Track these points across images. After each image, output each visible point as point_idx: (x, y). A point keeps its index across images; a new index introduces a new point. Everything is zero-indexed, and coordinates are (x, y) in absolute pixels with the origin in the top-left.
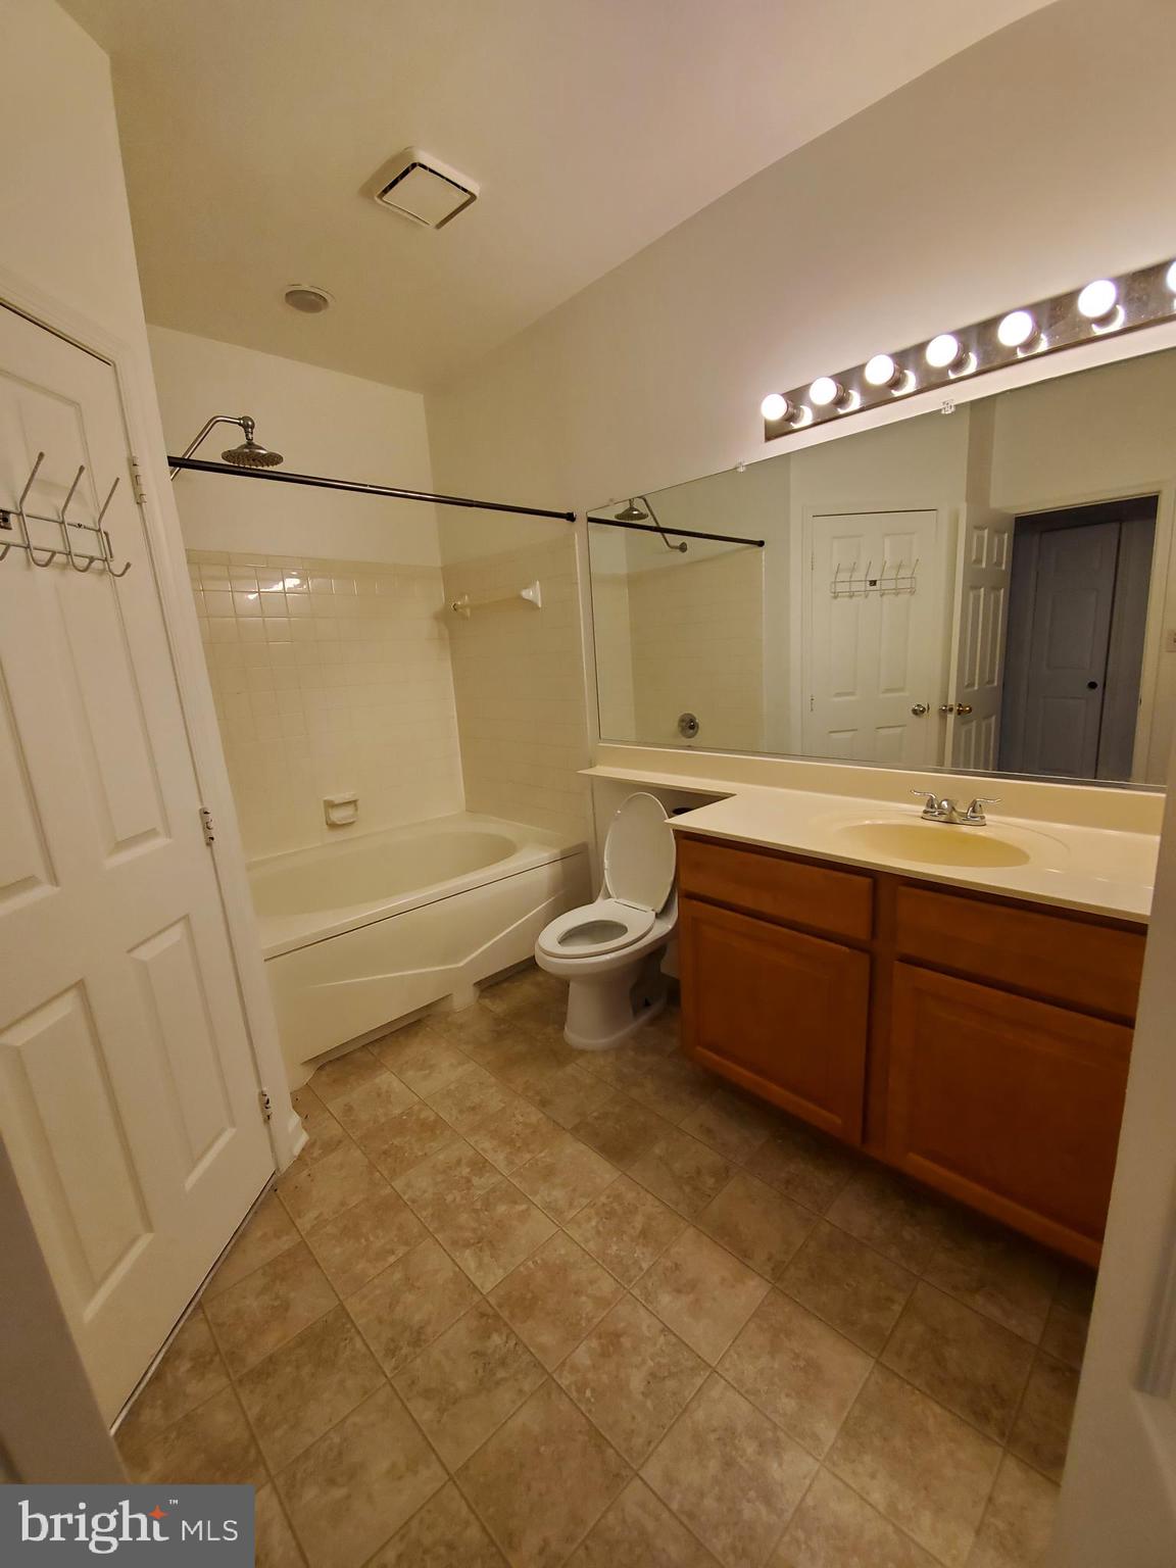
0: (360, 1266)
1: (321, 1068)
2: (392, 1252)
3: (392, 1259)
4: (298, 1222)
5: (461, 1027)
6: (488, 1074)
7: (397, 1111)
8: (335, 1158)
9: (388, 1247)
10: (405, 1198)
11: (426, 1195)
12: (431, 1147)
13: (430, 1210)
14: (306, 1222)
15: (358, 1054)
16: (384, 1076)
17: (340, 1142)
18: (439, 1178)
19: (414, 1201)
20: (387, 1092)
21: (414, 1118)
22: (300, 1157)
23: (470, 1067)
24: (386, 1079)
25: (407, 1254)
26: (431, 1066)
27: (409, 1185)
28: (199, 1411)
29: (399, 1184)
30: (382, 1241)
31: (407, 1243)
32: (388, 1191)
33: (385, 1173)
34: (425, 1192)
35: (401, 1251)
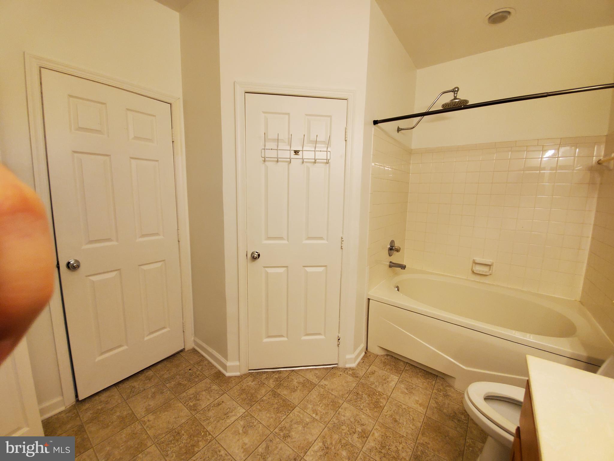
0: (310, 406)
1: (387, 355)
2: (317, 414)
3: (314, 415)
4: (323, 380)
5: (446, 396)
6: (422, 420)
7: (379, 389)
8: (350, 379)
9: (318, 412)
10: (340, 410)
11: (343, 417)
12: (367, 410)
13: (336, 421)
14: (323, 382)
15: (402, 363)
16: (395, 377)
17: (357, 377)
18: (352, 420)
19: (339, 414)
20: (388, 382)
21: (379, 397)
22: (346, 369)
23: (421, 409)
24: (394, 378)
25: (317, 420)
26: (411, 393)
27: (345, 409)
28: (265, 385)
29: (345, 405)
30: (320, 409)
31: (321, 418)
32: (341, 402)
33: (349, 398)
34: (344, 416)
35: (317, 417)
